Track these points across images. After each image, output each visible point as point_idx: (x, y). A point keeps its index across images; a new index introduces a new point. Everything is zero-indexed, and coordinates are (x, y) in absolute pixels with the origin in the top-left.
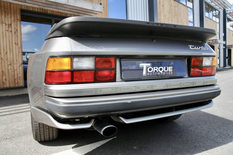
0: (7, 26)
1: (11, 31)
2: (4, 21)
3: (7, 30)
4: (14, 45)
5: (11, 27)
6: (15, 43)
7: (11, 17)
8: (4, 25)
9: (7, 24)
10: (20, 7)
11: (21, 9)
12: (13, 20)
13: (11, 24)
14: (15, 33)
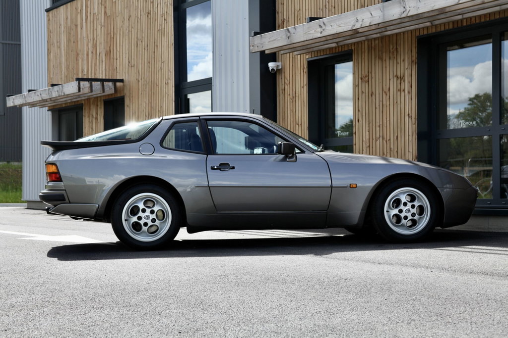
0: (399, 81)
1: (404, 90)
2: (395, 74)
3: (399, 90)
4: (407, 118)
5: (404, 81)
6: (408, 115)
7: (404, 61)
8: (395, 79)
9: (399, 77)
10: (418, 34)
11: (417, 37)
12: (407, 67)
13: (404, 76)
14: (409, 92)
